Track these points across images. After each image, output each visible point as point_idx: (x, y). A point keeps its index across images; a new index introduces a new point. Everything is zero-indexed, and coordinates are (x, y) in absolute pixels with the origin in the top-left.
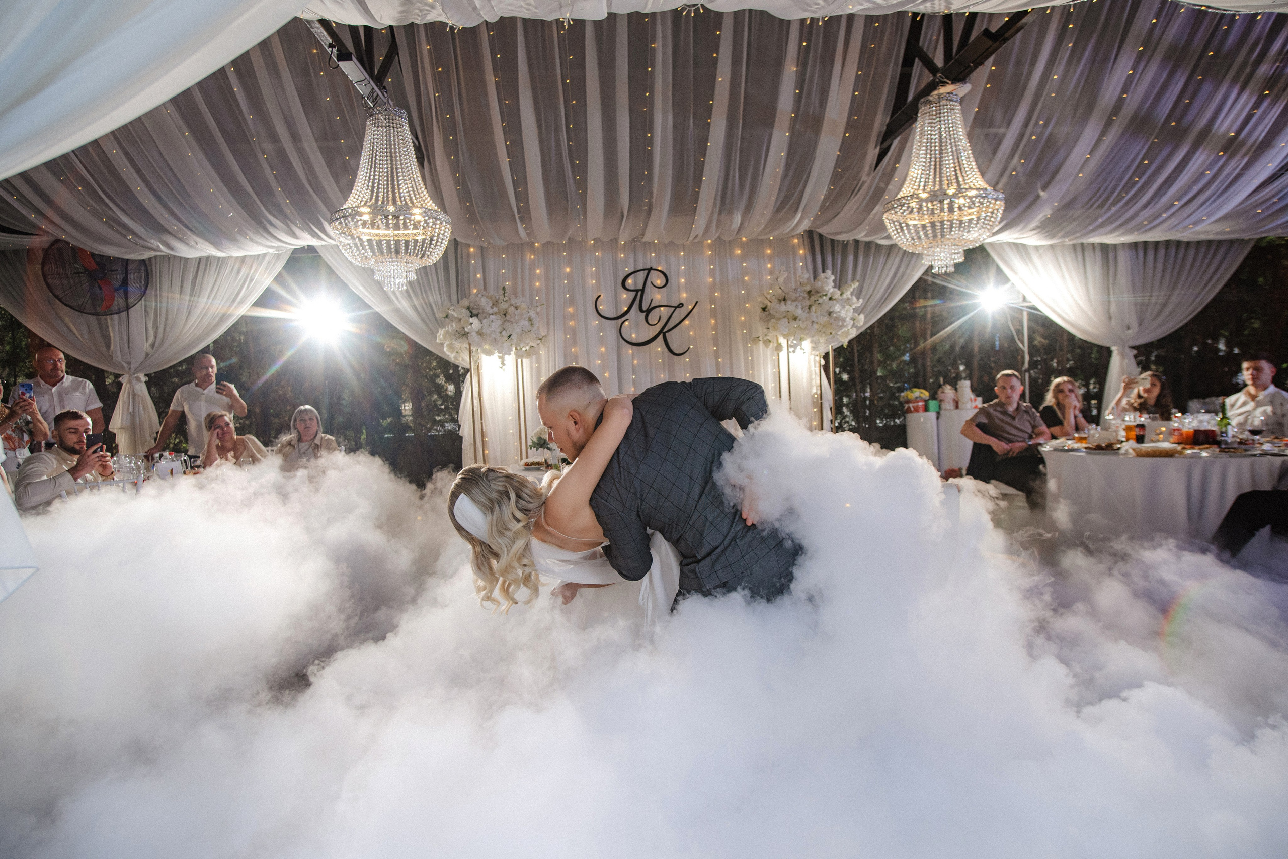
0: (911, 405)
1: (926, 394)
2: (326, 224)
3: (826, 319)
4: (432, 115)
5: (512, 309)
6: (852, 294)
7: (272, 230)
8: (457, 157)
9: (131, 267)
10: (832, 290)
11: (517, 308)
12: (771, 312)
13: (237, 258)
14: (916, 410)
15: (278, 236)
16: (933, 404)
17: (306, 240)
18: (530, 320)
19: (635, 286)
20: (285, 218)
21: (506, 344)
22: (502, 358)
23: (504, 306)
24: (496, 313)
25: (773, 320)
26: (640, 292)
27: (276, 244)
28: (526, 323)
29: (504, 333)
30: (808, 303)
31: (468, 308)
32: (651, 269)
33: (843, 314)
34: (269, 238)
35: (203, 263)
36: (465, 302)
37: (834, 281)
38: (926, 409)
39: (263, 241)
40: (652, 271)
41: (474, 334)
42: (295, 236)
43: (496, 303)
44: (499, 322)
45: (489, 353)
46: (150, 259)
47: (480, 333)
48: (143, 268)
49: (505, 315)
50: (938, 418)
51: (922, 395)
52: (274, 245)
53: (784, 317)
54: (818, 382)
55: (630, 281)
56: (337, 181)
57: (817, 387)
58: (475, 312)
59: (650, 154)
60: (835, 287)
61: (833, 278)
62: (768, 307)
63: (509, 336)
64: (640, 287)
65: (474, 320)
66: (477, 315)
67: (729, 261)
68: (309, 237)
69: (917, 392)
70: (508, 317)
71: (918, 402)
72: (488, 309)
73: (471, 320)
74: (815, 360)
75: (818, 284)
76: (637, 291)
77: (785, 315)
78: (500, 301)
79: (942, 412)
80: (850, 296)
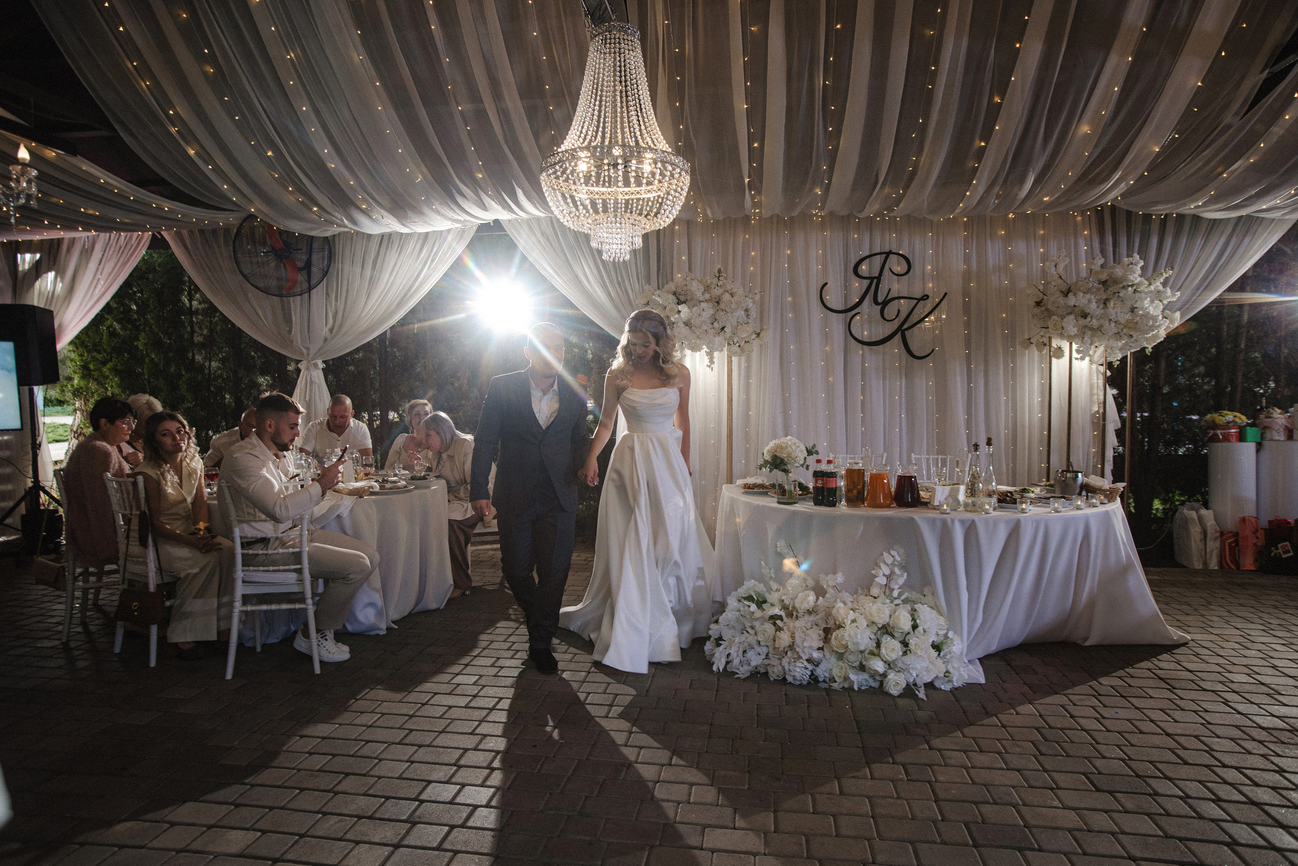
0: (1219, 432)
1: (1243, 419)
2: (520, 193)
3: (1128, 316)
4: (658, 49)
5: (727, 297)
6: (1165, 284)
7: (460, 200)
8: (682, 104)
9: (315, 245)
10: (1139, 279)
11: (732, 295)
12: (1050, 307)
13: (420, 234)
14: (1227, 438)
15: (466, 208)
16: (1251, 432)
17: (495, 212)
18: (746, 310)
19: (870, 272)
20: (475, 185)
21: (718, 340)
22: (710, 355)
23: (717, 292)
24: (707, 301)
25: (1055, 317)
26: (875, 281)
27: (463, 217)
28: (743, 313)
29: (716, 324)
30: (1105, 297)
31: (674, 294)
32: (890, 252)
33: (1151, 310)
34: (457, 210)
35: (386, 239)
36: (671, 286)
37: (1142, 268)
38: (1242, 438)
39: (450, 214)
40: (891, 256)
41: (681, 325)
42: (484, 208)
43: (707, 289)
44: (711, 312)
45: (695, 348)
46: (334, 236)
47: (687, 324)
48: (327, 247)
49: (718, 302)
50: (1258, 451)
51: (1237, 420)
52: (460, 218)
53: (1071, 313)
54: (1102, 398)
55: (864, 267)
56: (537, 137)
57: (1099, 403)
58: (682, 298)
59: (931, 94)
60: (1141, 276)
61: (1142, 263)
62: (1044, 301)
63: (723, 329)
64: (877, 275)
65: (683, 308)
66: (684, 302)
67: (989, 243)
68: (500, 208)
69: (1229, 416)
70: (722, 306)
71: (1230, 428)
72: (699, 295)
73: (680, 307)
74: (1098, 370)
75: (1119, 272)
76: (871, 279)
77: (1070, 310)
78: (713, 286)
79: (1266, 443)
80: (1161, 288)
